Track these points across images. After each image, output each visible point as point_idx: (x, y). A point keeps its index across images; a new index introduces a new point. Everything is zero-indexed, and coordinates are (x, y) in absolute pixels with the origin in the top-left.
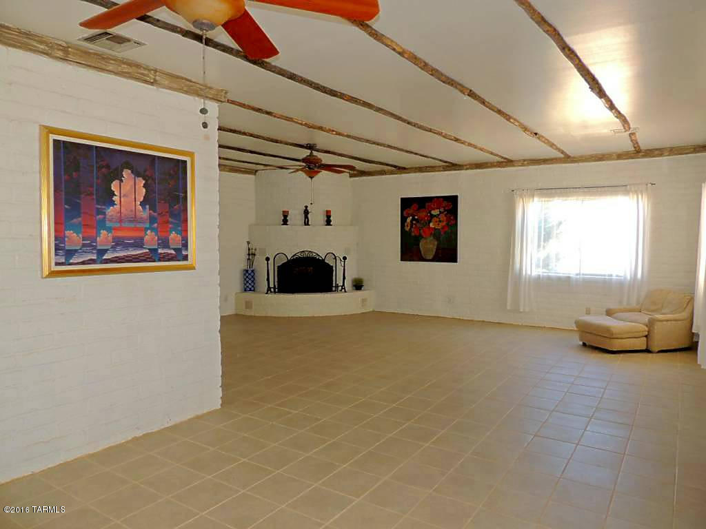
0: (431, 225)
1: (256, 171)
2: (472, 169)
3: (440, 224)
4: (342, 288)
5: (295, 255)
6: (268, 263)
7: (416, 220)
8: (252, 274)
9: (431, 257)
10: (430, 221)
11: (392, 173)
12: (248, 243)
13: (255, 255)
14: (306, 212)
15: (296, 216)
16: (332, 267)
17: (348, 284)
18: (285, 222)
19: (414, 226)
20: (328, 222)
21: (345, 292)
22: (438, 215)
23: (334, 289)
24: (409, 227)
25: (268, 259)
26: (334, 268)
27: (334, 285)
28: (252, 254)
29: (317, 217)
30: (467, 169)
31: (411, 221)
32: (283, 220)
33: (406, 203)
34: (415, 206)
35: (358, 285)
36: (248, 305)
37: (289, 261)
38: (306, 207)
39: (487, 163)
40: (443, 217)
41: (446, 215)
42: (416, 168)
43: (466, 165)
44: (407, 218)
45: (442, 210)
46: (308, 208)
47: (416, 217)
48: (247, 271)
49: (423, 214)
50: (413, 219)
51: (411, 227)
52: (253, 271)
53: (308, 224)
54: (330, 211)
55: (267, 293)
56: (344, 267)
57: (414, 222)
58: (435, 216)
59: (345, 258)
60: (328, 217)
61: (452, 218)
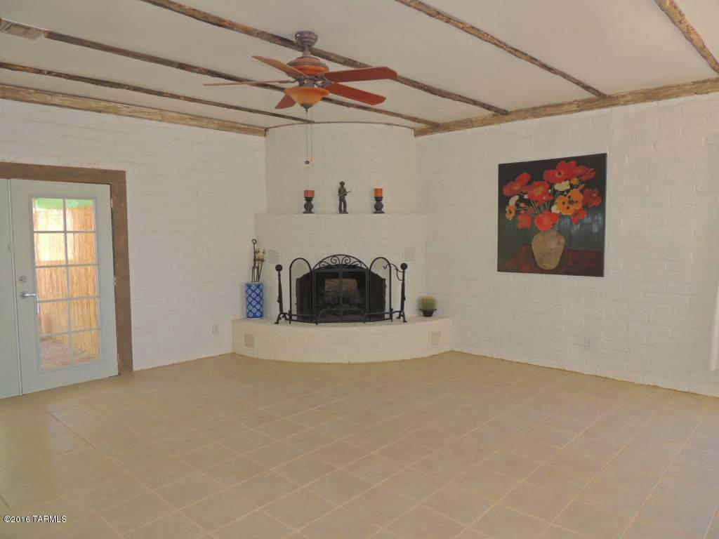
0: (555, 209)
1: (266, 130)
2: (636, 102)
3: (572, 208)
4: (400, 315)
5: (321, 262)
6: (279, 275)
7: (527, 202)
8: (258, 291)
9: (553, 265)
10: (552, 203)
11: (483, 122)
12: (255, 242)
13: (262, 261)
14: (342, 192)
15: (326, 200)
16: (383, 280)
17: (411, 309)
18: (309, 208)
19: (522, 212)
20: (378, 208)
21: (405, 321)
22: (568, 191)
23: (387, 316)
24: (513, 214)
25: (279, 268)
26: (387, 283)
27: (387, 309)
28: (259, 260)
29: (360, 200)
30: (626, 103)
31: (517, 205)
32: (306, 206)
33: (508, 173)
34: (525, 176)
35: (427, 311)
36: (249, 341)
37: (312, 272)
38: (342, 184)
40: (577, 195)
41: (582, 191)
42: (527, 111)
43: (624, 96)
44: (509, 198)
45: (575, 181)
46: (345, 186)
47: (526, 197)
48: (249, 286)
49: (538, 191)
50: (521, 200)
51: (517, 213)
52: (258, 286)
53: (345, 212)
54: (381, 190)
55: (277, 323)
56: (403, 280)
57: (522, 205)
58: (562, 193)
59: (404, 266)
60: (378, 199)
61: (595, 195)
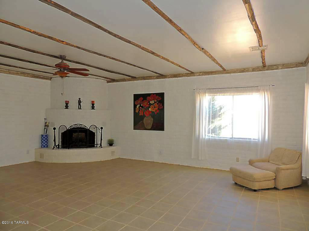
0: (150, 109)
1: (51, 78)
2: (172, 78)
3: (155, 109)
4: (100, 145)
5: (71, 126)
6: (55, 131)
7: (142, 107)
8: (46, 137)
9: (150, 128)
10: (149, 107)
11: (129, 80)
12: (45, 119)
13: (48, 126)
14: (80, 102)
15: (73, 104)
16: (95, 133)
17: (104, 143)
18: (67, 107)
19: (141, 110)
20: (93, 108)
21: (102, 147)
22: (154, 104)
23: (96, 146)
24: (138, 111)
25: (54, 129)
26: (96, 134)
27: (96, 143)
28: (47, 126)
29: (86, 104)
30: (169, 78)
31: (139, 108)
32: (66, 106)
33: (137, 97)
34: (141, 98)
35: (111, 144)
36: (42, 156)
37: (68, 130)
38: (80, 99)
39: (180, 74)
40: (156, 105)
41: (158, 104)
42: (142, 77)
43: (169, 76)
44: (137, 105)
45: (156, 101)
46: (81, 100)
47: (142, 105)
48: (42, 136)
49: (145, 104)
50: (140, 106)
51: (139, 110)
52: (46, 136)
53: (81, 109)
54: (94, 101)
55: (53, 149)
56: (101, 133)
57: (141, 108)
58: (152, 104)
59: (102, 128)
60: (93, 105)
61: (161, 105)
